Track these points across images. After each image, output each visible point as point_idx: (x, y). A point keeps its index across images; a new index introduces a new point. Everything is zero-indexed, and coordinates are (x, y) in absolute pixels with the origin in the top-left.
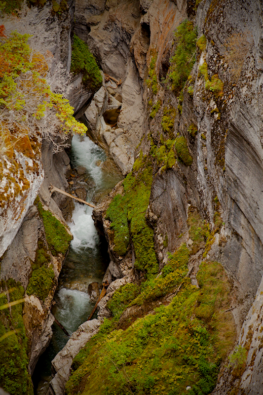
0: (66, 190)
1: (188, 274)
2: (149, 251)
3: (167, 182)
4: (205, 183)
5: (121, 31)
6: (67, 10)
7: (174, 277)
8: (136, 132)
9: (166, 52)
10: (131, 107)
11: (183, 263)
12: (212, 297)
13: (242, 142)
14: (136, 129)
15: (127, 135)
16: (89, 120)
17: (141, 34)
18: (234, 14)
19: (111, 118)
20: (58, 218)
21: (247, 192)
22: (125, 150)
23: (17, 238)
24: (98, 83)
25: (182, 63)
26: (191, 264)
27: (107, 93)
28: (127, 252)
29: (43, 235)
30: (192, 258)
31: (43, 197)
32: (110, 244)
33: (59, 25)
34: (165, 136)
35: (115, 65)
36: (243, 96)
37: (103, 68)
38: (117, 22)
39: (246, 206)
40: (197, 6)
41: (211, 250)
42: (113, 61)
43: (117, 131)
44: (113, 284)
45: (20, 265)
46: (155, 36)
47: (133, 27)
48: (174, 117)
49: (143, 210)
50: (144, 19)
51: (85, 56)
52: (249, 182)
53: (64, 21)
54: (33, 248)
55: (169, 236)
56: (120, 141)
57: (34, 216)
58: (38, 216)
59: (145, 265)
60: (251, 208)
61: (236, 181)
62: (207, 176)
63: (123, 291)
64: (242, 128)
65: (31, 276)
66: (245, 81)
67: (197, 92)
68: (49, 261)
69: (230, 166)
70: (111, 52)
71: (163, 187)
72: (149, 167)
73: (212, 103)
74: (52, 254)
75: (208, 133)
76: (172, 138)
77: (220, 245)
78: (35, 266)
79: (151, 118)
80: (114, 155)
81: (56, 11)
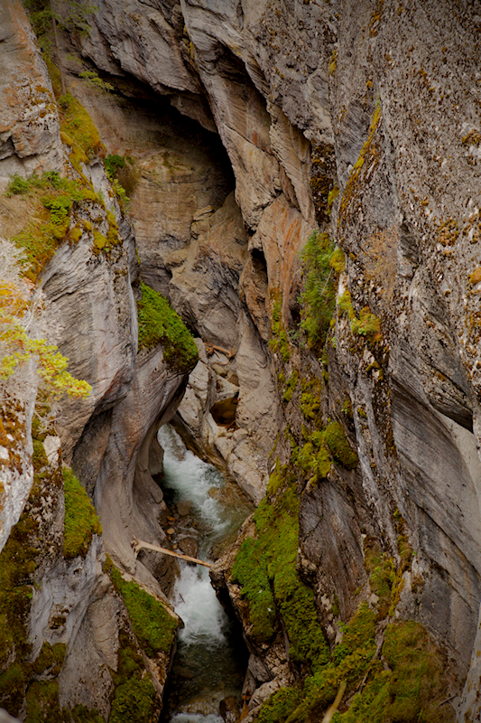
0: (162, 544)
1: (376, 655)
2: (310, 627)
3: (322, 502)
4: (375, 490)
5: (221, 269)
6: (120, 244)
7: (353, 663)
8: (268, 432)
9: (294, 290)
10: (256, 390)
11: (366, 637)
12: (413, 683)
13: (416, 407)
14: (268, 426)
15: (254, 438)
16: (188, 422)
17: (253, 268)
18: (380, 206)
19: (225, 414)
20: (149, 592)
21: (440, 490)
22: (254, 463)
23: (82, 634)
24: (191, 357)
25: (318, 301)
26: (380, 637)
27: (213, 373)
28: (275, 634)
29: (127, 624)
30: (380, 626)
31: (123, 560)
32: (244, 624)
33: (109, 268)
34: (308, 426)
35: (220, 325)
36: (402, 330)
37: (201, 333)
38: (213, 256)
39: (442, 515)
40: (331, 207)
41: (400, 603)
42: (217, 320)
43: (237, 434)
44: (258, 691)
45: (93, 679)
46: (274, 267)
47: (240, 259)
48: (320, 393)
49: (291, 557)
50: (254, 242)
51: (163, 316)
52: (440, 473)
53: (117, 262)
54: (111, 648)
55: (339, 595)
56: (243, 449)
57: (106, 592)
58: (114, 592)
59: (308, 652)
60: (451, 516)
61: (419, 475)
62: (377, 478)
63: (275, 702)
64: (410, 382)
65: (115, 698)
66: (401, 305)
67: (340, 341)
68: (143, 667)
69: (404, 452)
70: (211, 306)
71: (318, 512)
72: (293, 485)
73: (367, 354)
74: (147, 655)
75: (367, 405)
76: (321, 428)
77: (414, 591)
78: (118, 679)
79: (286, 401)
80: (237, 475)
81: (100, 247)
